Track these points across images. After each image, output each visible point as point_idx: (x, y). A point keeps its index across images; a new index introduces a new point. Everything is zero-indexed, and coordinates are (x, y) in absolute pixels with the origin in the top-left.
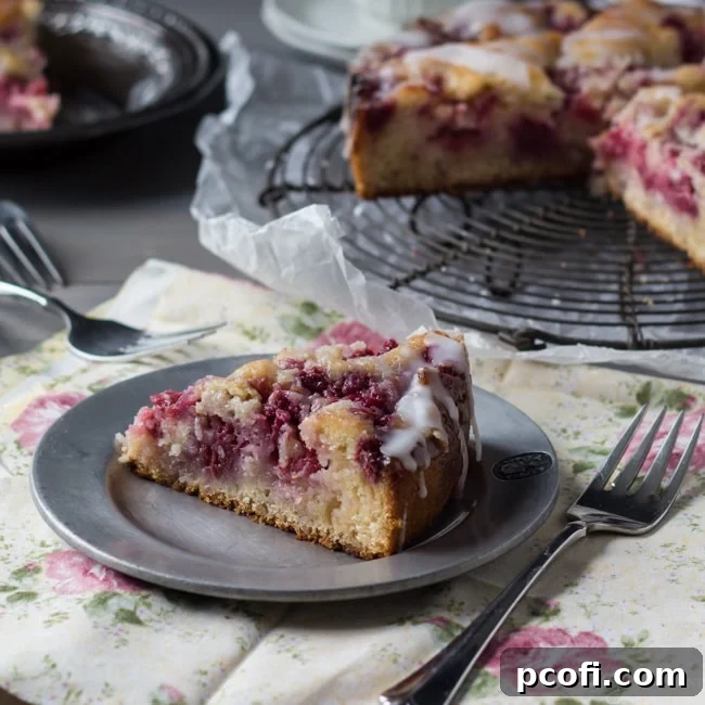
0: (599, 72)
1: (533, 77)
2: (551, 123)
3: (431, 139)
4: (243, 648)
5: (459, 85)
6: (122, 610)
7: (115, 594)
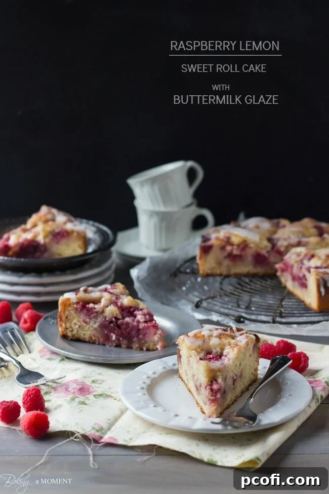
0: (285, 240)
1: (261, 239)
2: (266, 255)
3: (226, 257)
4: (122, 412)
5: (235, 240)
6: (80, 401)
7: (77, 397)
